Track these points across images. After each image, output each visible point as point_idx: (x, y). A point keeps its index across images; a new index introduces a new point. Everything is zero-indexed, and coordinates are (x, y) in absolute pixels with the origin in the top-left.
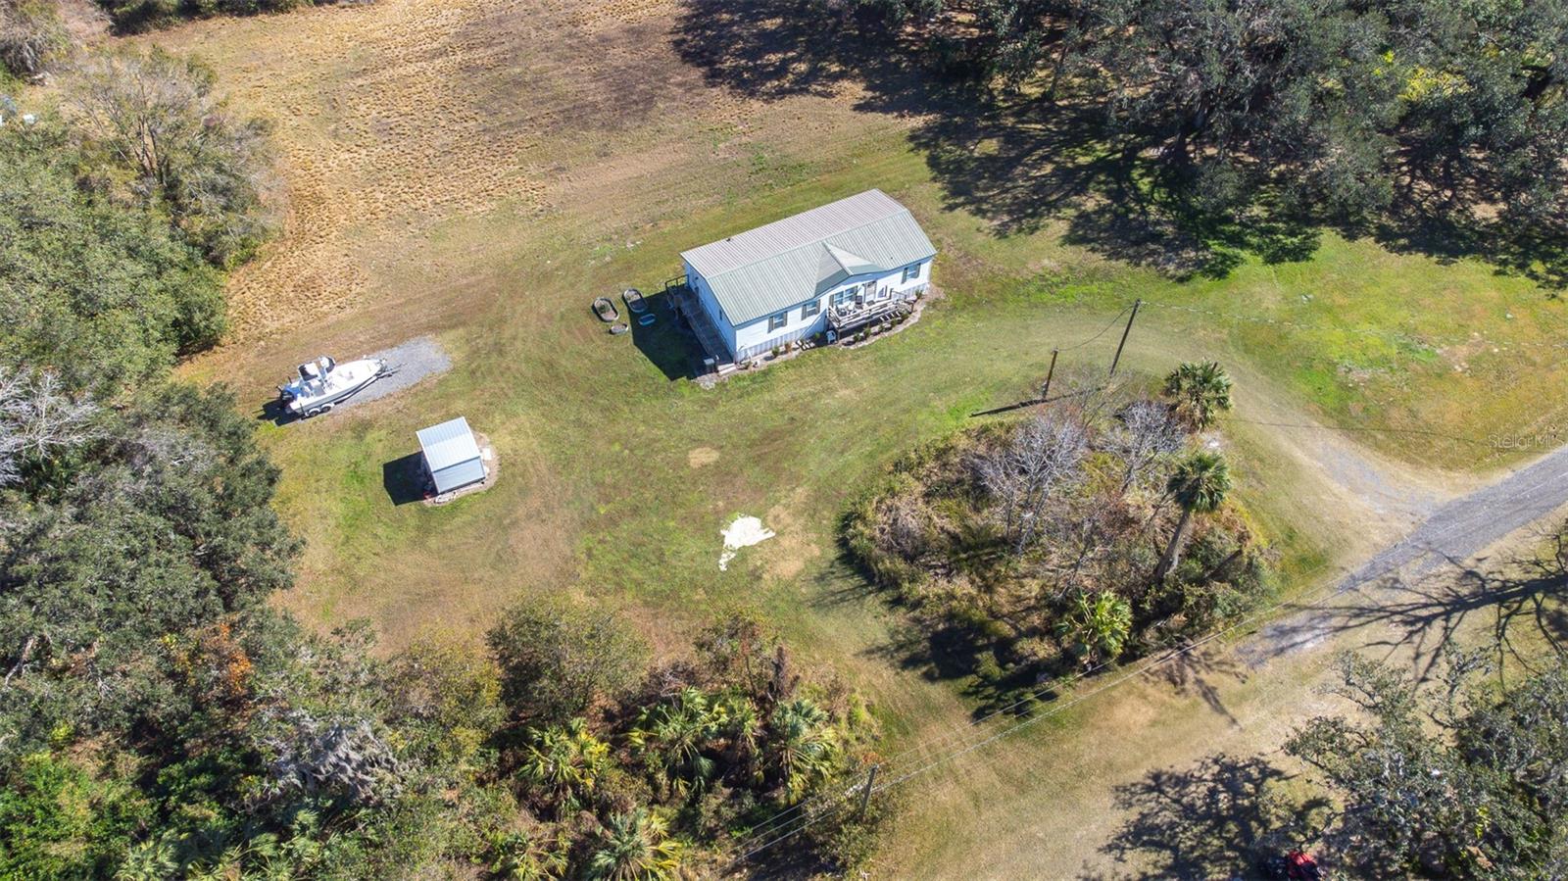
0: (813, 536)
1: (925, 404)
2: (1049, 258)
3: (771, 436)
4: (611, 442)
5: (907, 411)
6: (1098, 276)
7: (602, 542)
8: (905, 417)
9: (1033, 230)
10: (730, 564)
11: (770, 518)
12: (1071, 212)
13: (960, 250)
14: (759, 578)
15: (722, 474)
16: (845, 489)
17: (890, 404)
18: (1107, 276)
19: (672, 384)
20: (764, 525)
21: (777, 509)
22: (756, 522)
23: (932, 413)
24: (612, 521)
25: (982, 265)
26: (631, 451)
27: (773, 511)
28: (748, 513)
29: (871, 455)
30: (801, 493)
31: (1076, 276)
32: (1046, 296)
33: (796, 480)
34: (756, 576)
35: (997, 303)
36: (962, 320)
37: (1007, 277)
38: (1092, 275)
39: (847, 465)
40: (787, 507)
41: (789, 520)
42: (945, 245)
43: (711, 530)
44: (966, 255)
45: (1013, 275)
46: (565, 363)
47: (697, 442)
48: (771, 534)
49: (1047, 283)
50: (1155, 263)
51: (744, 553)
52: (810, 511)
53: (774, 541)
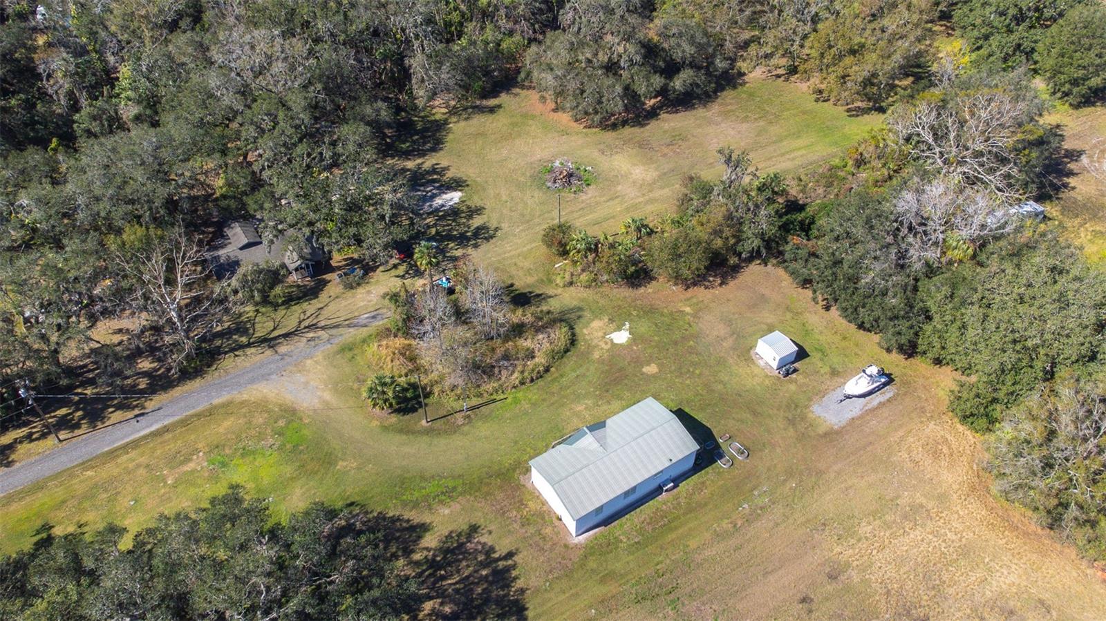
0: (587, 337)
1: (534, 405)
2: (444, 515)
3: (617, 381)
4: (701, 374)
5: (544, 400)
6: (412, 504)
7: (686, 330)
8: (544, 396)
9: (449, 536)
10: (625, 325)
11: (609, 343)
12: (417, 557)
13: (508, 518)
14: (610, 319)
15: (638, 362)
16: (574, 358)
17: (553, 404)
18: (405, 504)
19: (680, 407)
20: (612, 340)
21: (606, 347)
22: (616, 341)
23: (530, 400)
24: (684, 338)
25: (493, 505)
26: (689, 371)
27: (609, 346)
28: (621, 345)
29: (562, 376)
30: (596, 355)
31: (427, 503)
32: (451, 484)
33: (601, 361)
34: (611, 320)
35: (485, 476)
36: (508, 461)
37: (475, 497)
38: (416, 505)
39: (574, 370)
40: (602, 349)
41: (600, 343)
42: (519, 522)
43: (636, 338)
44: (504, 513)
45: (472, 498)
46: (747, 416)
47: (654, 376)
48: (608, 337)
49: (448, 494)
50: (367, 513)
51: (619, 329)
52: (590, 348)
53: (605, 334)
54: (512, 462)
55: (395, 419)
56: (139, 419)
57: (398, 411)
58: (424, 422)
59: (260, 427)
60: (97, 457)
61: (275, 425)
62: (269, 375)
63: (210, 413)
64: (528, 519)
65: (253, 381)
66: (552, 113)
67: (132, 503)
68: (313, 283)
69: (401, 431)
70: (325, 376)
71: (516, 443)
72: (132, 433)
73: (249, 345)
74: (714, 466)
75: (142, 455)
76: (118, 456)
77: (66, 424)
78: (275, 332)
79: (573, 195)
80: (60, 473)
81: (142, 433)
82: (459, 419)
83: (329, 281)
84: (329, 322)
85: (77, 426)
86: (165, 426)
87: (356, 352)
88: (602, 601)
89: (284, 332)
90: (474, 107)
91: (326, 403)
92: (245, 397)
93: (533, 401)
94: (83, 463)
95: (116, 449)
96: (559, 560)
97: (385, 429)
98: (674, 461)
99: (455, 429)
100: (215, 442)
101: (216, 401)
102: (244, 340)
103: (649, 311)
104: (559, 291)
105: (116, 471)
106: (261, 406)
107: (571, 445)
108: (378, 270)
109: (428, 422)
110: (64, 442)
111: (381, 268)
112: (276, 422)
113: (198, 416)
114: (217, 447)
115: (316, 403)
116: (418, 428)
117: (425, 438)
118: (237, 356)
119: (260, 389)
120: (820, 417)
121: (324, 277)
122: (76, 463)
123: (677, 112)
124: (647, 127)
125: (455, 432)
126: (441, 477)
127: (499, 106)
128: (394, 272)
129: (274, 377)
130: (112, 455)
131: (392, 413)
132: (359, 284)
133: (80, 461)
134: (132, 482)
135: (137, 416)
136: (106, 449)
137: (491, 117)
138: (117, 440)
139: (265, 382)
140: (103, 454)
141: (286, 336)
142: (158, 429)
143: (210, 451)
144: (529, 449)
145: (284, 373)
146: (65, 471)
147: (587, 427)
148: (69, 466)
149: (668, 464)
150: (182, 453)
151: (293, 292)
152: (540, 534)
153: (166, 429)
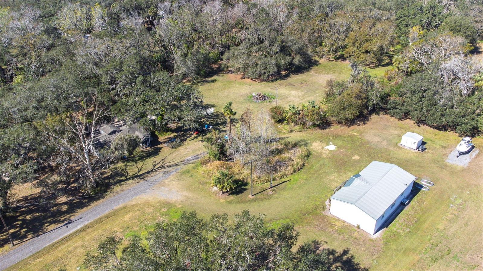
0: (315, 150)
4: (382, 156)
5: (310, 177)
10: (330, 143)
13: (329, 232)
14: (321, 142)
15: (347, 156)
16: (314, 158)
17: (316, 178)
20: (328, 149)
22: (330, 149)
23: (303, 178)
24: (363, 144)
25: (316, 228)
26: (375, 155)
27: (328, 152)
28: (334, 150)
29: (312, 167)
30: (324, 156)
32: (284, 222)
35: (301, 215)
36: (310, 206)
37: (303, 225)
39: (317, 163)
40: (325, 153)
41: (323, 151)
42: (336, 233)
43: (339, 147)
45: (301, 227)
46: (418, 169)
47: (360, 160)
48: (325, 148)
51: (328, 144)
53: (323, 147)
54: (312, 206)
55: (232, 197)
56: (67, 225)
57: (232, 194)
58: (250, 196)
59: (151, 213)
60: (42, 250)
61: (161, 211)
62: (145, 190)
63: (114, 214)
64: (340, 231)
65: (136, 194)
66: (241, 80)
67: (78, 269)
68: (152, 150)
69: (239, 202)
70: (180, 186)
71: (308, 197)
72: (64, 233)
73: (127, 179)
74: (420, 191)
75: (76, 242)
76: (57, 247)
77: (16, 236)
78: (140, 172)
79: (269, 103)
80: (17, 264)
81: (71, 232)
82: (270, 192)
83: (162, 148)
84: (171, 164)
85: (25, 236)
86: (86, 225)
87: (192, 173)
88: (414, 265)
89: (146, 171)
90: (204, 81)
91: (188, 197)
92: (134, 203)
93: (305, 178)
94: (34, 255)
95: (55, 244)
96: (373, 248)
97: (230, 202)
98: (408, 185)
99: (270, 197)
100: (125, 226)
101: (116, 208)
102: (123, 178)
103: (337, 137)
104: (287, 135)
105: (60, 254)
106: (148, 204)
107: (349, 186)
108: (187, 140)
109: (252, 196)
110: (17, 246)
111: (188, 139)
112: (160, 210)
113: (107, 217)
114: (128, 228)
115: (180, 198)
116: (248, 199)
117: (255, 203)
118: (121, 185)
119: (141, 197)
120: (453, 164)
121: (158, 146)
122: (28, 256)
123: (297, 74)
124: (287, 80)
125: (271, 198)
126: (276, 220)
127: (215, 80)
128: (196, 140)
129: (148, 190)
130: (53, 247)
131: (229, 195)
132: (179, 146)
133: (31, 254)
134: (74, 257)
135: (65, 224)
136: (48, 244)
137: (213, 84)
138: (54, 238)
139: (144, 194)
140: (46, 247)
141: (148, 173)
142: (82, 228)
143: (124, 231)
144: (317, 199)
145: (154, 188)
146: (21, 261)
147: (353, 176)
148: (23, 258)
149: (406, 187)
150: (104, 235)
151: (142, 154)
152: (352, 237)
153: (87, 227)
